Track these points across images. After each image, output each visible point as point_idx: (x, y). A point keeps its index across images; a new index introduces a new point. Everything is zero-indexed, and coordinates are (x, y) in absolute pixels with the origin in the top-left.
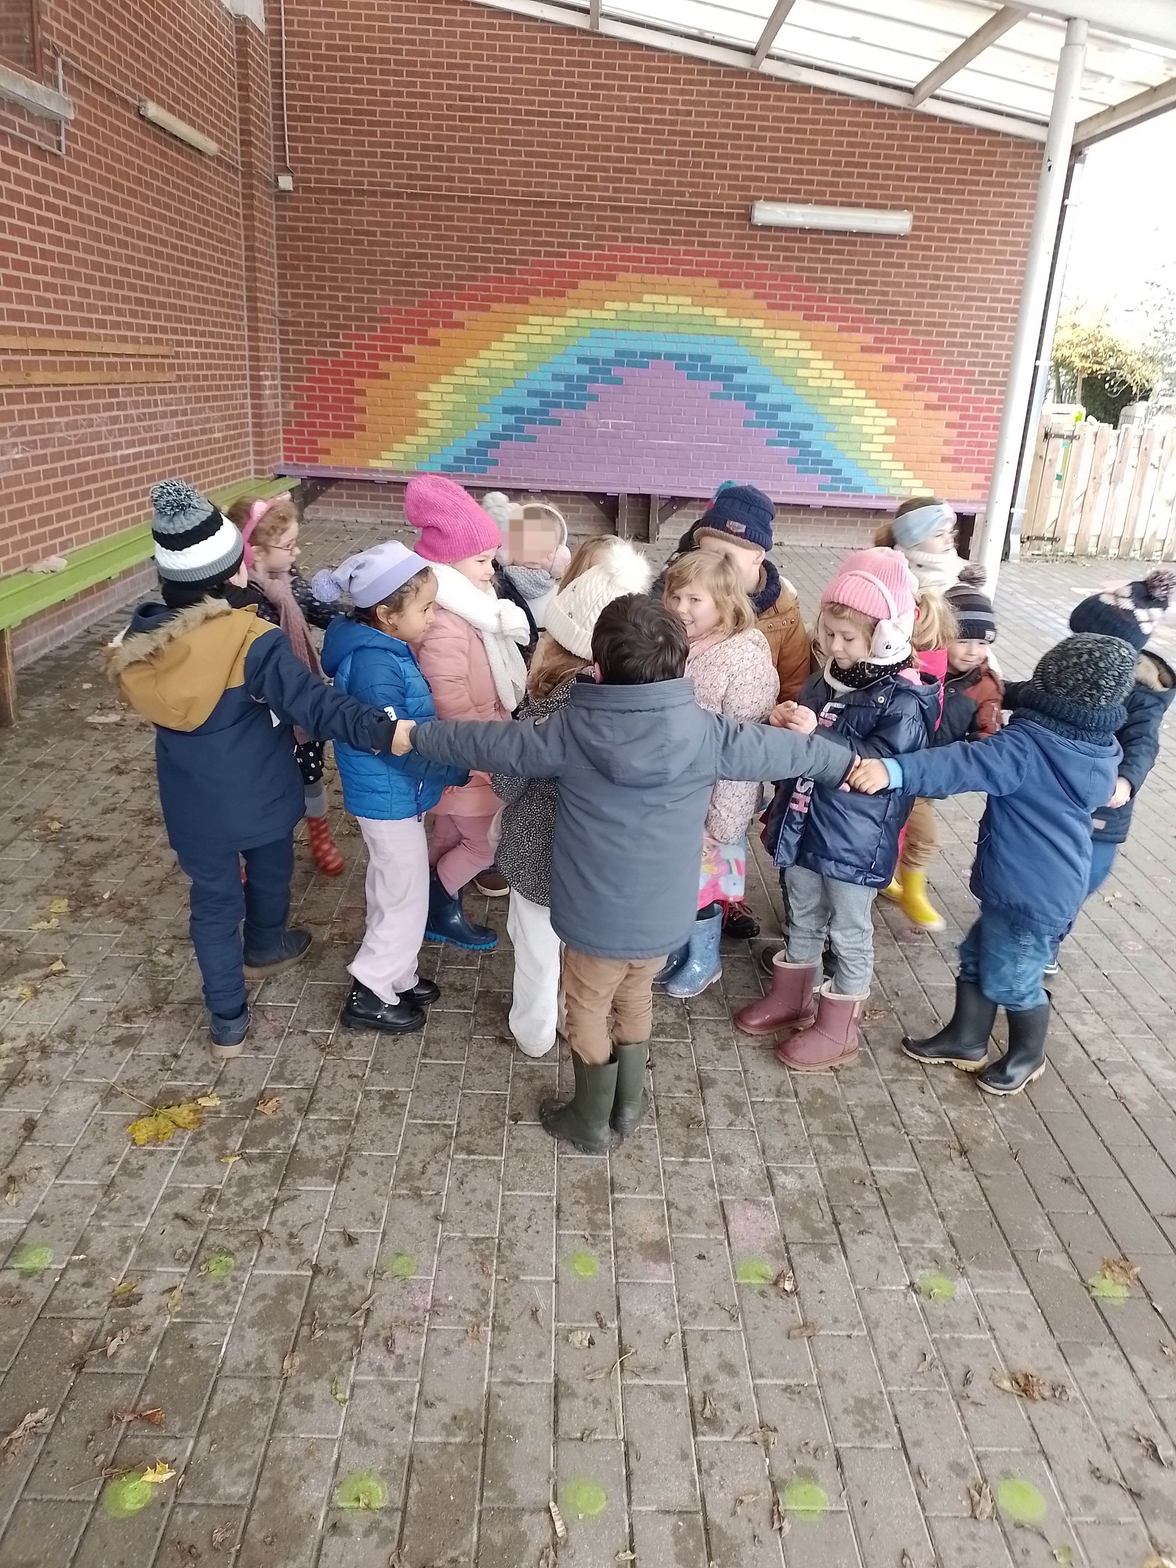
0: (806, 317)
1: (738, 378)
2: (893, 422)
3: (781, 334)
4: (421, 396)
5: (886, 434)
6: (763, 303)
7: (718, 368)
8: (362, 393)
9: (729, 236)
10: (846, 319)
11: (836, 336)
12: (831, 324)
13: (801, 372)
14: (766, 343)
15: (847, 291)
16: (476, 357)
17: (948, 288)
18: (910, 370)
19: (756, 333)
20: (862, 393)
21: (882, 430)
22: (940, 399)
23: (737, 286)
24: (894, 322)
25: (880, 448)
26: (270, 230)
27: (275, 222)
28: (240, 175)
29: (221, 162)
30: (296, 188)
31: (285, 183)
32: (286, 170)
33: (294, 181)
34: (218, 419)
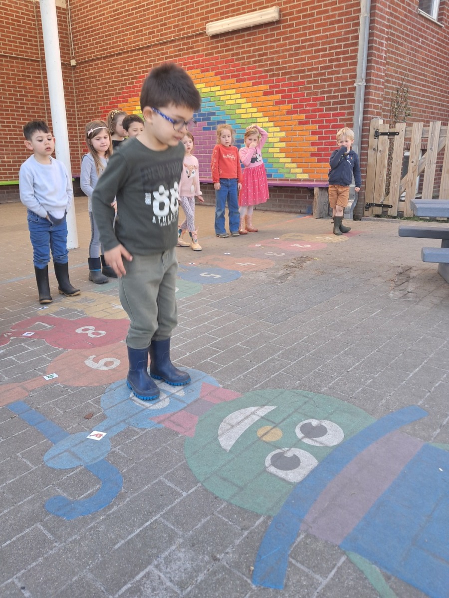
0: (237, 81)
2: (283, 134)
3: (228, 92)
5: (281, 141)
6: (219, 77)
9: (202, 45)
10: (254, 78)
11: (252, 88)
12: (249, 82)
13: (238, 111)
14: (222, 98)
15: (255, 62)
17: (304, 47)
18: (289, 102)
19: (217, 93)
20: (266, 119)
21: (278, 139)
22: (307, 117)
23: (207, 70)
24: (278, 75)
25: (278, 150)
26: (69, 82)
27: (73, 79)
28: (40, 62)
29: (17, 58)
30: (77, 64)
31: (73, 63)
32: (73, 58)
33: (76, 61)
34: (9, 154)
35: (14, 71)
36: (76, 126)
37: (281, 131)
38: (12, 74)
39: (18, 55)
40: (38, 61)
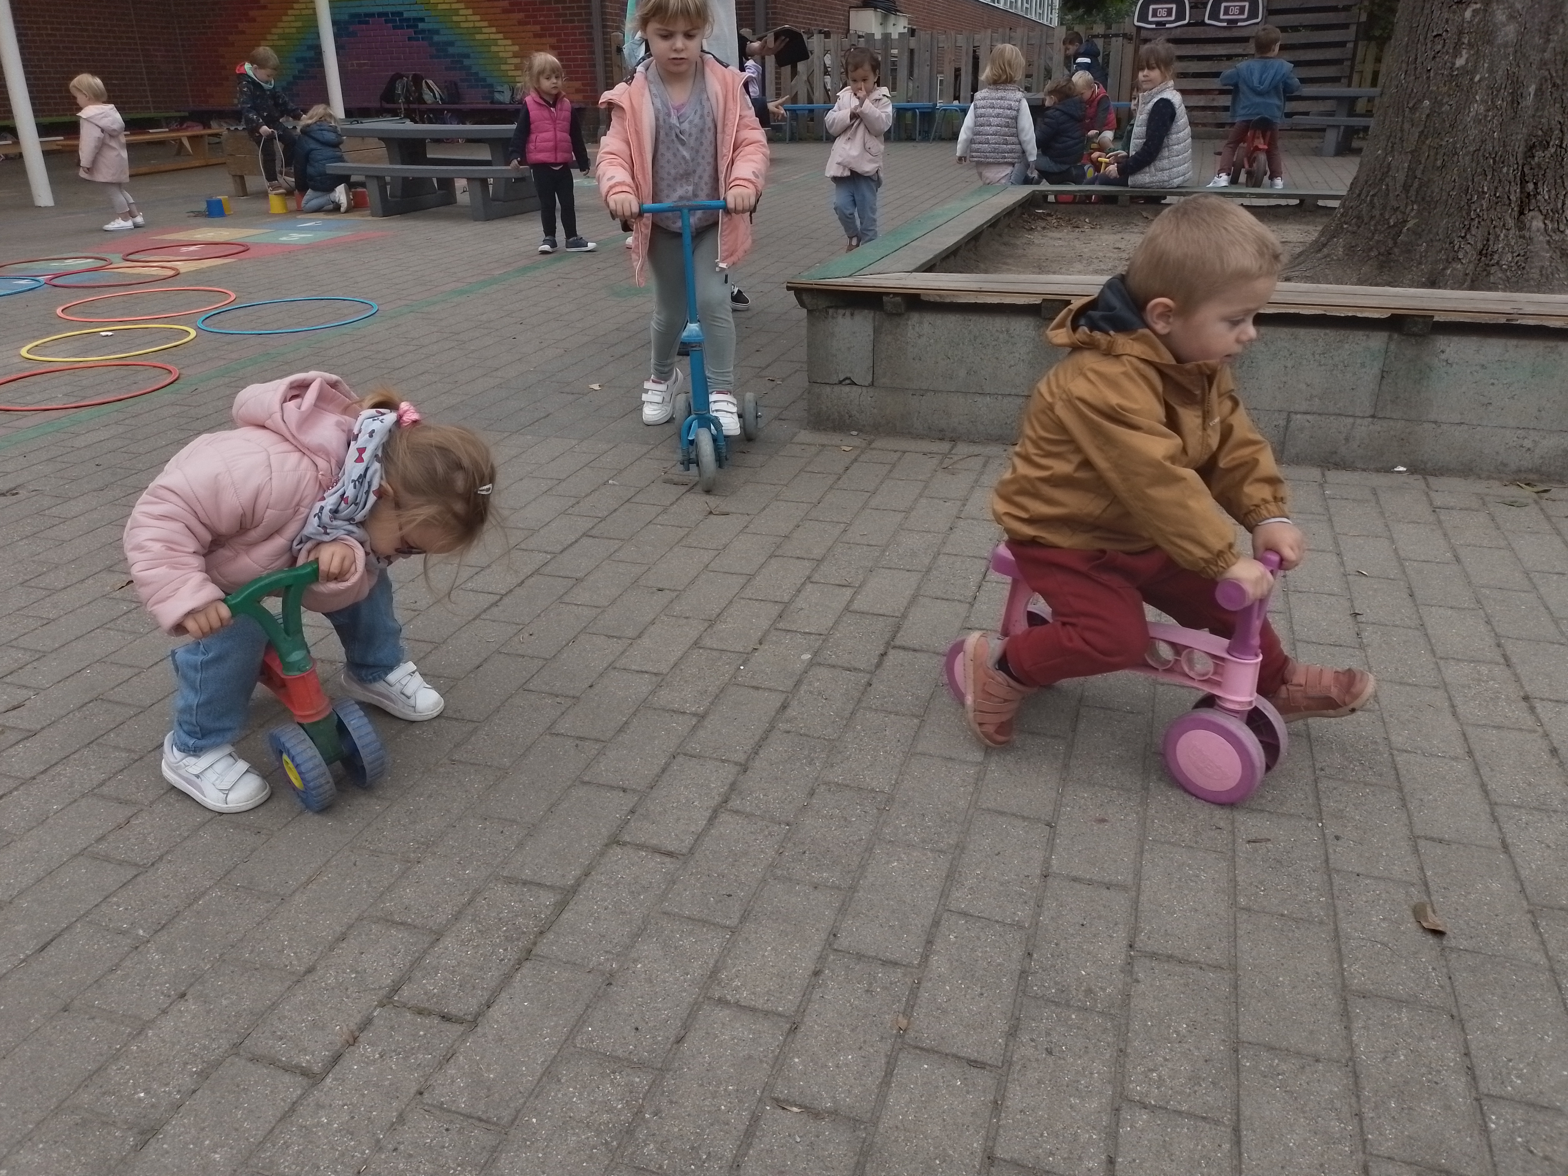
1: (421, 25)
5: (515, 57)
7: (408, 20)
13: (455, 18)
16: (276, 27)
18: (519, 11)
20: (494, 30)
21: (510, 55)
22: (542, 29)
37: (513, 44)
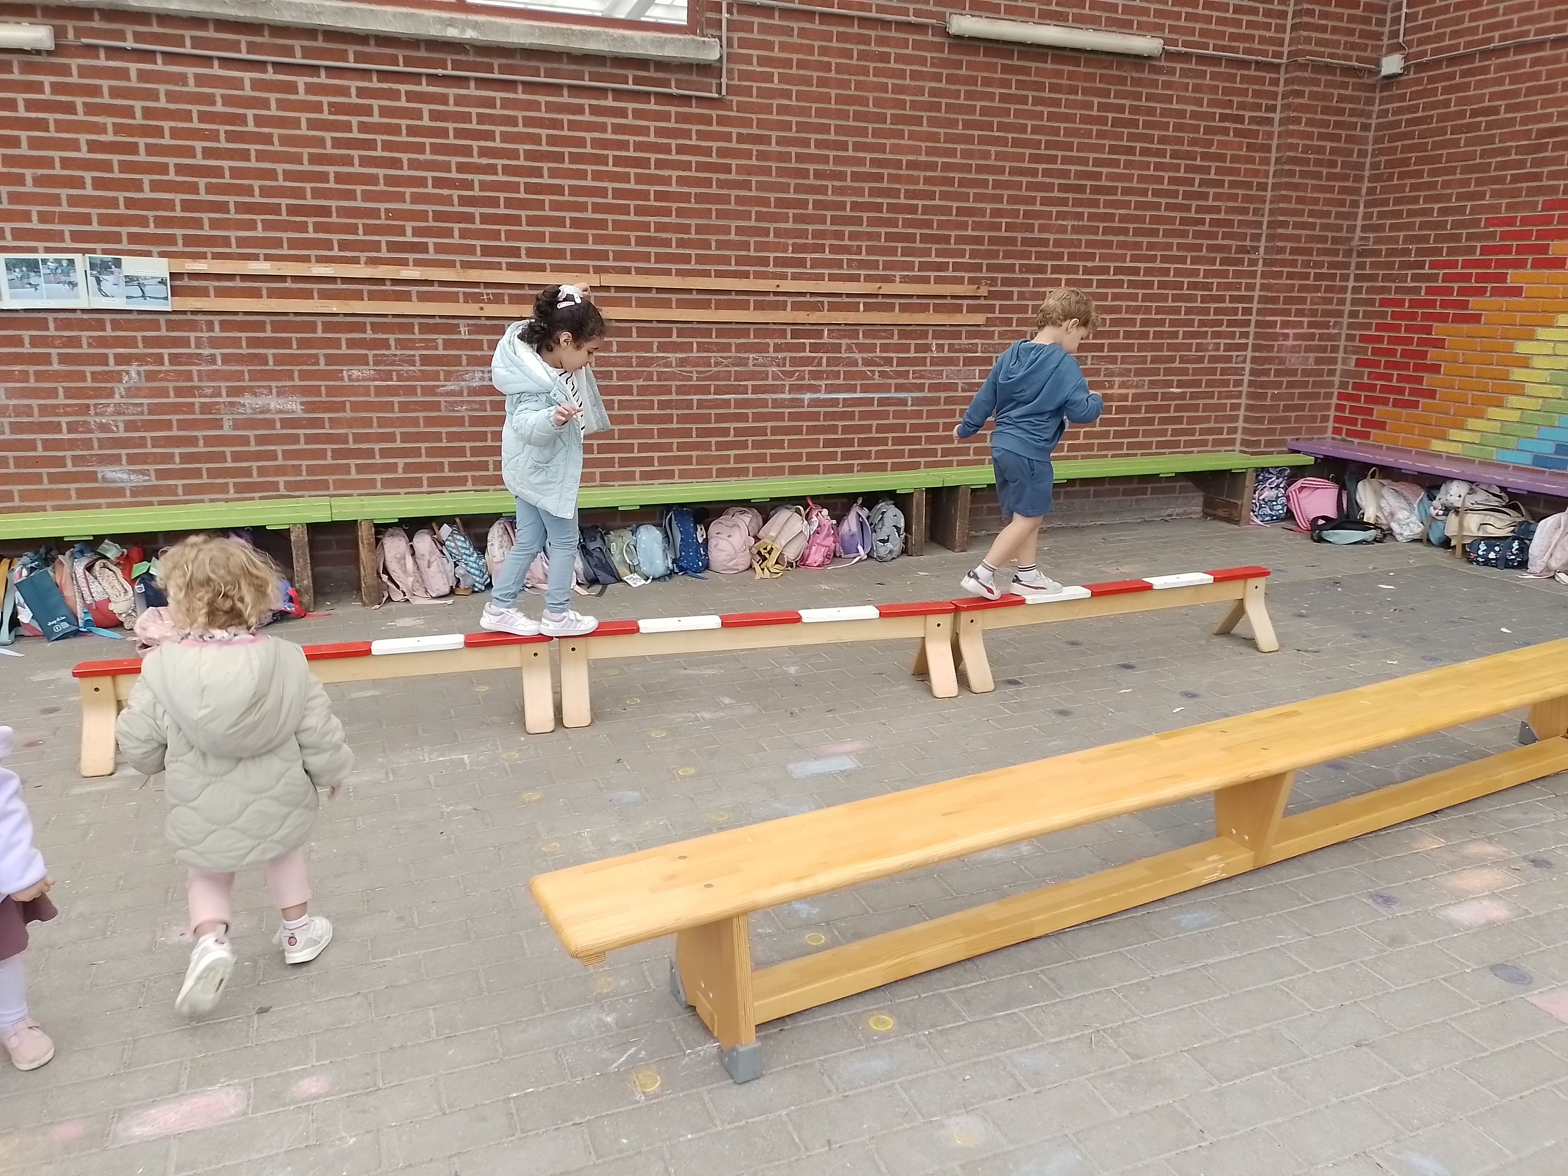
4: (1522, 347)
8: (1439, 344)
26: (1358, 132)
27: (1374, 122)
28: (1283, 70)
29: (1215, 61)
30: (1406, 68)
31: (1392, 64)
32: (1396, 48)
33: (1406, 59)
34: (1126, 373)
35: (1199, 102)
36: (1345, 278)
38: (1194, 115)
39: (1223, 48)
40: (1276, 67)
